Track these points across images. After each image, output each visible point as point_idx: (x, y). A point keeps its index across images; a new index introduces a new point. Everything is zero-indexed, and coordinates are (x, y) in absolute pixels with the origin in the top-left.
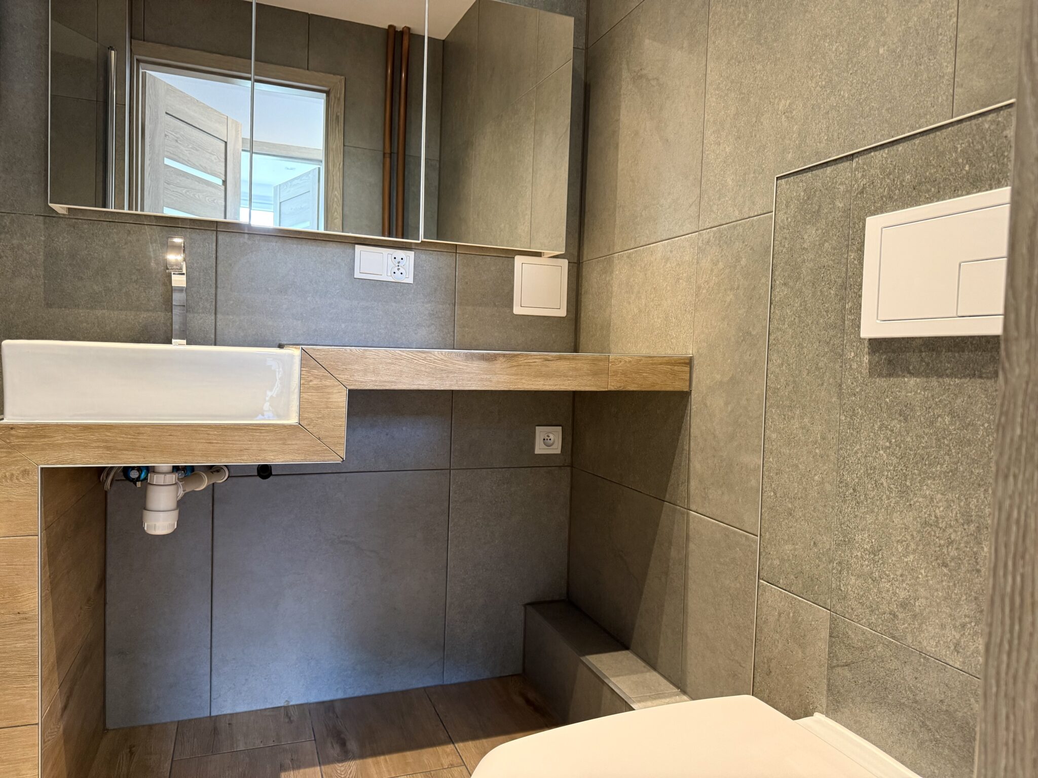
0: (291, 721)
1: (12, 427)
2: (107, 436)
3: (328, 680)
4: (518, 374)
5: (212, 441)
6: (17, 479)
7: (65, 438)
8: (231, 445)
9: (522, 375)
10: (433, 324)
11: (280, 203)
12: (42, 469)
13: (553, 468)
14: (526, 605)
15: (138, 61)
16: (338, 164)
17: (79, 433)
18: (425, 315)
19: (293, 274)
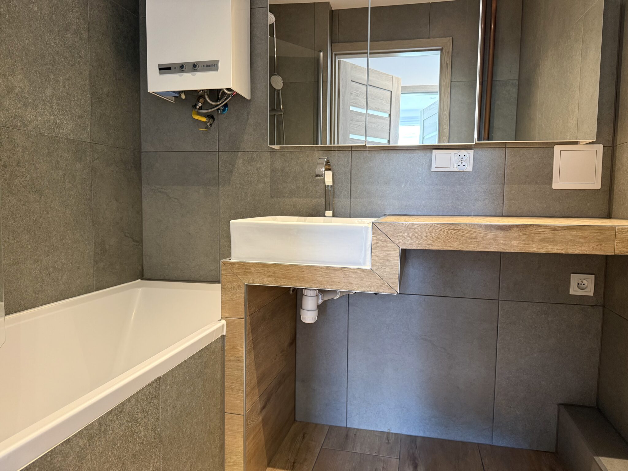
0: (388, 443)
1: (234, 263)
2: (274, 270)
3: (414, 423)
4: (528, 241)
5: (324, 276)
6: (236, 289)
7: (256, 270)
8: (334, 279)
9: (533, 241)
10: (486, 199)
11: (424, 120)
12: (247, 285)
13: (586, 306)
14: (559, 405)
15: (335, 55)
16: (447, 94)
17: (262, 268)
18: (481, 193)
19: (394, 172)
